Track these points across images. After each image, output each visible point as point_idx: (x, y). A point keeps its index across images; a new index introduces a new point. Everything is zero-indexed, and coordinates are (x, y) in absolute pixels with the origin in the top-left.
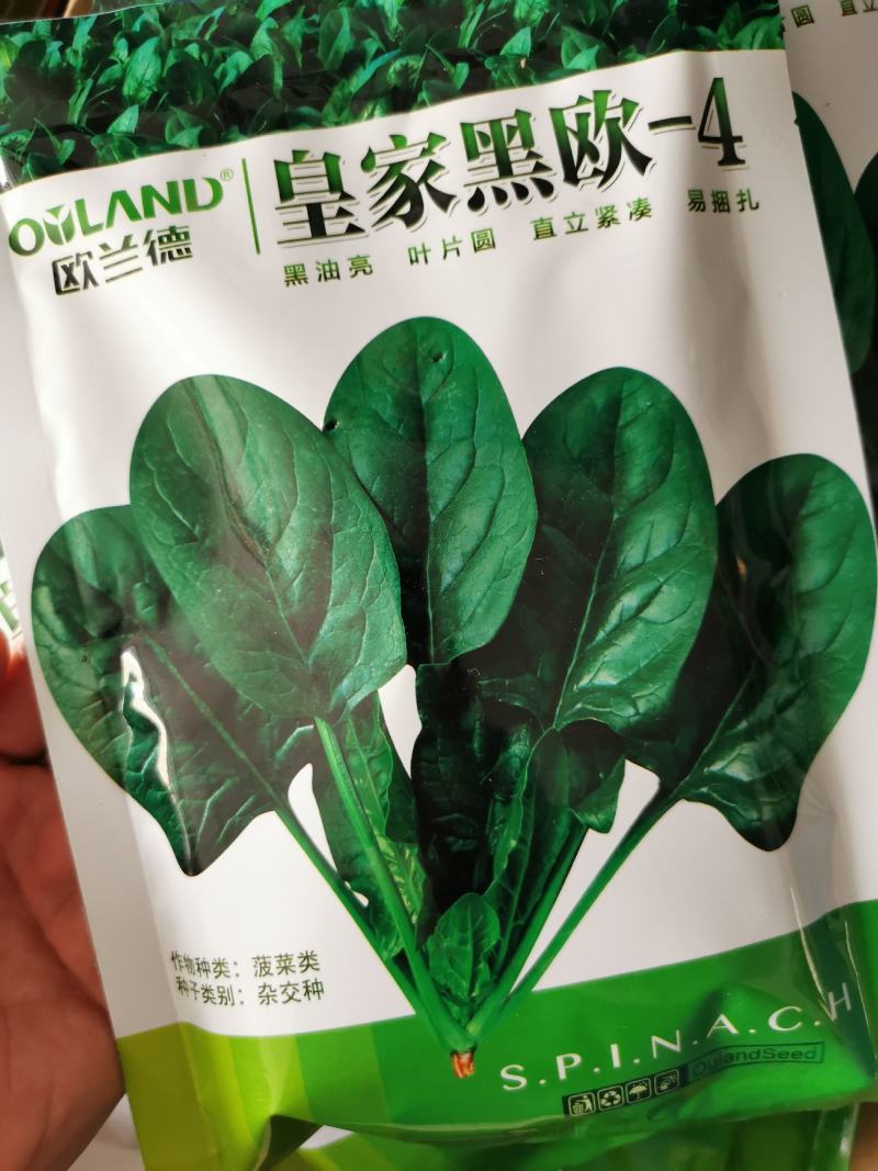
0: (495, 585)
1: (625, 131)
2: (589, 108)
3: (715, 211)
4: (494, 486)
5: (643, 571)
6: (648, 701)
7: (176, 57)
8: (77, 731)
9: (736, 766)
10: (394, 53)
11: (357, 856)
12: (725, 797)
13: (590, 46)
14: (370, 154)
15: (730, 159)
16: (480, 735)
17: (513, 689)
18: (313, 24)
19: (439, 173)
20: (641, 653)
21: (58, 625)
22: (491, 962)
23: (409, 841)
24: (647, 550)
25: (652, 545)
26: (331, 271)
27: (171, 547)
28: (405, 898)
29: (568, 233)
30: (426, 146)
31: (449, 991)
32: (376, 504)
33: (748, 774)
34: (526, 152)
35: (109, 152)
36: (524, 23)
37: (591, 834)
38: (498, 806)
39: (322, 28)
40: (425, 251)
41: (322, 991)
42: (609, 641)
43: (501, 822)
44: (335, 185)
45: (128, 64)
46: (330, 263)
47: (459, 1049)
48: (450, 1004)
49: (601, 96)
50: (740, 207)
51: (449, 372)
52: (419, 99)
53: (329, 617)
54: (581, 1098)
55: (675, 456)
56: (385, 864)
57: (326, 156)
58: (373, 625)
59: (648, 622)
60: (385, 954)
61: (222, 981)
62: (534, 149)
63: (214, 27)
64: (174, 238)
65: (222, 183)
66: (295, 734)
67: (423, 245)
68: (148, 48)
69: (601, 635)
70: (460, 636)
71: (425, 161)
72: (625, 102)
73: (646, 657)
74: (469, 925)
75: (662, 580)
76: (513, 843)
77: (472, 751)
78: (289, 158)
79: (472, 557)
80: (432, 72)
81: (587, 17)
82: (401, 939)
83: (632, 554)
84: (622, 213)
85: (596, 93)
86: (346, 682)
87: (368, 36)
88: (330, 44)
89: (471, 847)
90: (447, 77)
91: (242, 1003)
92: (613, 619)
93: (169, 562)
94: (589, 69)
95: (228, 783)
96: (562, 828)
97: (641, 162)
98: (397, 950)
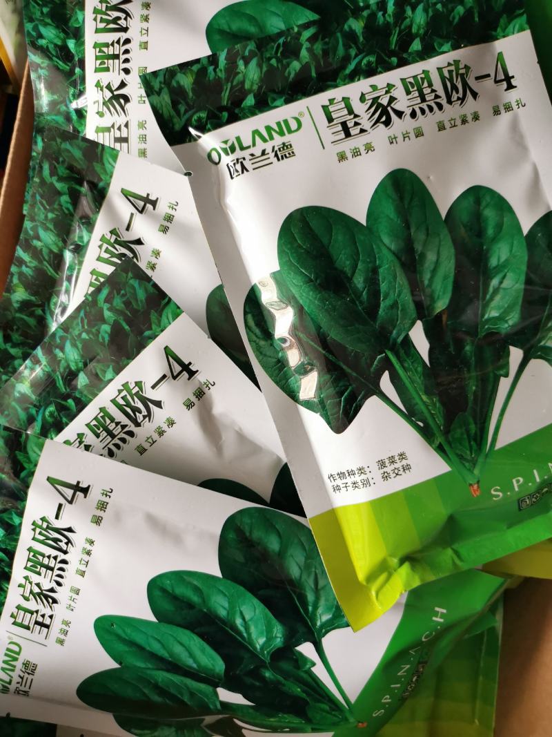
53: (382, 305)
56: (427, 406)
86: (395, 332)
98: (438, 443)
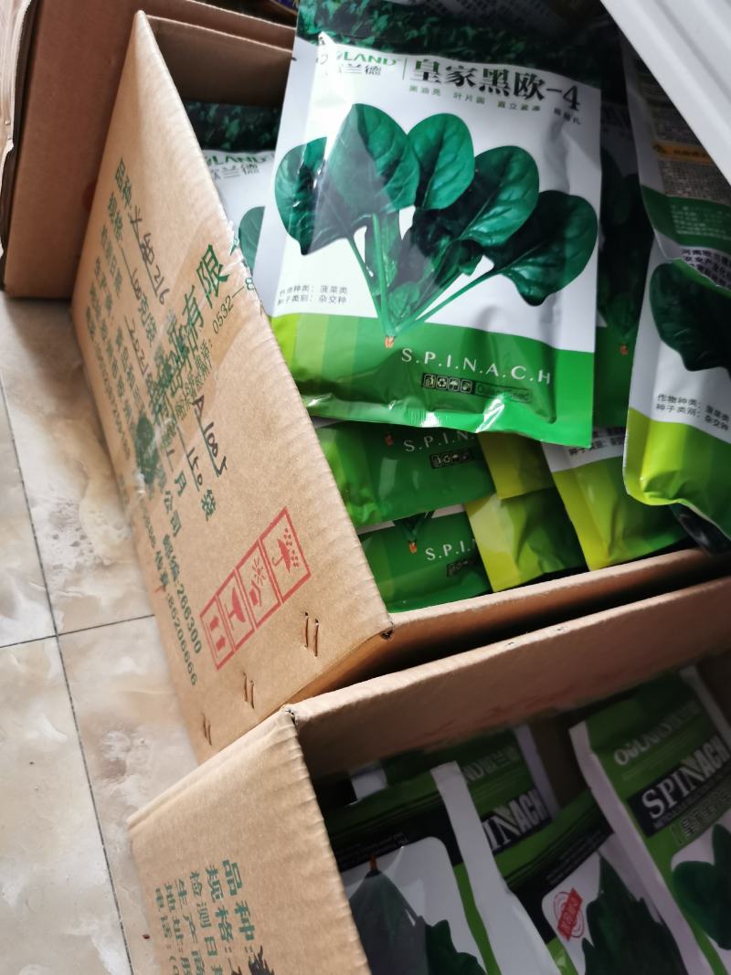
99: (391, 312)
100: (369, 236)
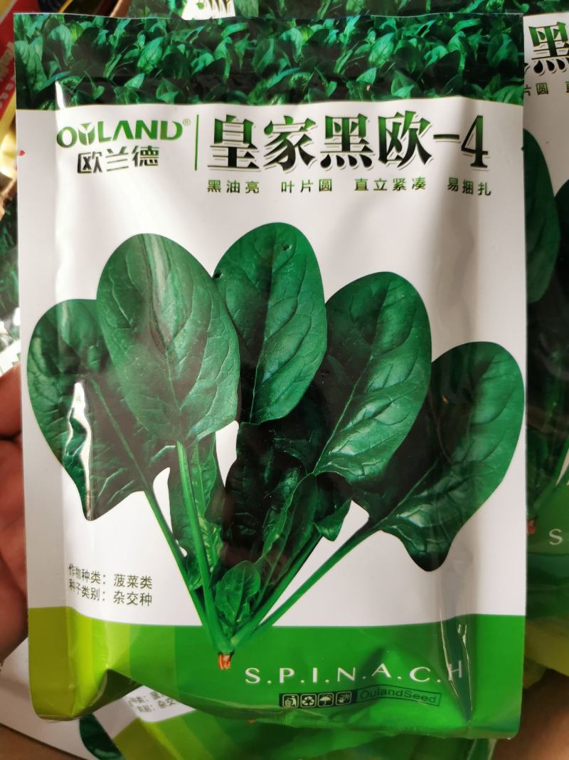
0: (294, 384)
1: (419, 137)
2: (401, 120)
3: (464, 192)
4: (304, 328)
5: (382, 392)
6: (371, 468)
7: (171, 50)
8: (41, 425)
9: (416, 517)
10: (296, 69)
11: (186, 526)
12: (406, 534)
13: (410, 84)
14: (271, 124)
15: (479, 163)
16: (269, 469)
17: (293, 447)
18: (253, 45)
19: (308, 142)
20: (372, 439)
21: (42, 362)
22: (251, 604)
23: (218, 523)
24: (386, 381)
25: (389, 378)
26: (235, 188)
27: (115, 328)
28: (208, 556)
29: (375, 190)
30: (304, 125)
31: (224, 616)
32: (234, 325)
33: (424, 524)
34: (360, 139)
35: (123, 97)
36: (373, 65)
37: (323, 539)
38: (273, 513)
39: (257, 48)
40: (291, 186)
41: (151, 601)
42: (354, 430)
43: (272, 523)
44: (247, 138)
45: (144, 49)
46: (235, 183)
47: (223, 651)
48: (223, 624)
49: (409, 114)
50: (479, 192)
51: (292, 257)
52: (305, 98)
54: (291, 697)
55: (413, 329)
57: (246, 122)
58: (220, 394)
59: (379, 422)
60: (191, 586)
61: (95, 585)
62: (365, 138)
63: (195, 37)
64: (150, 153)
65: (183, 126)
66: (164, 449)
67: (291, 182)
68: (157, 42)
69: (350, 425)
70: (269, 410)
71: (302, 134)
72: (422, 120)
73: (375, 442)
74: (243, 579)
75: (392, 400)
76: (277, 536)
77: (263, 477)
78: (224, 119)
79: (284, 366)
80: (315, 83)
81: (410, 68)
82: (202, 580)
83: (377, 381)
84: (409, 184)
85: (407, 112)
87: (283, 57)
88: (260, 58)
89: (253, 533)
90: (323, 89)
91: (104, 600)
92: (359, 417)
93: (112, 337)
94: (406, 97)
95: (121, 470)
96: (307, 533)
97: (425, 156)
99: (221, 616)
100: (174, 484)
